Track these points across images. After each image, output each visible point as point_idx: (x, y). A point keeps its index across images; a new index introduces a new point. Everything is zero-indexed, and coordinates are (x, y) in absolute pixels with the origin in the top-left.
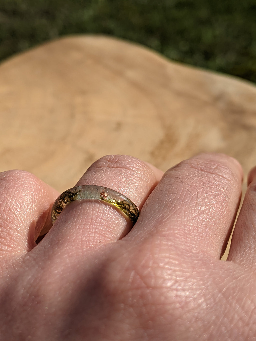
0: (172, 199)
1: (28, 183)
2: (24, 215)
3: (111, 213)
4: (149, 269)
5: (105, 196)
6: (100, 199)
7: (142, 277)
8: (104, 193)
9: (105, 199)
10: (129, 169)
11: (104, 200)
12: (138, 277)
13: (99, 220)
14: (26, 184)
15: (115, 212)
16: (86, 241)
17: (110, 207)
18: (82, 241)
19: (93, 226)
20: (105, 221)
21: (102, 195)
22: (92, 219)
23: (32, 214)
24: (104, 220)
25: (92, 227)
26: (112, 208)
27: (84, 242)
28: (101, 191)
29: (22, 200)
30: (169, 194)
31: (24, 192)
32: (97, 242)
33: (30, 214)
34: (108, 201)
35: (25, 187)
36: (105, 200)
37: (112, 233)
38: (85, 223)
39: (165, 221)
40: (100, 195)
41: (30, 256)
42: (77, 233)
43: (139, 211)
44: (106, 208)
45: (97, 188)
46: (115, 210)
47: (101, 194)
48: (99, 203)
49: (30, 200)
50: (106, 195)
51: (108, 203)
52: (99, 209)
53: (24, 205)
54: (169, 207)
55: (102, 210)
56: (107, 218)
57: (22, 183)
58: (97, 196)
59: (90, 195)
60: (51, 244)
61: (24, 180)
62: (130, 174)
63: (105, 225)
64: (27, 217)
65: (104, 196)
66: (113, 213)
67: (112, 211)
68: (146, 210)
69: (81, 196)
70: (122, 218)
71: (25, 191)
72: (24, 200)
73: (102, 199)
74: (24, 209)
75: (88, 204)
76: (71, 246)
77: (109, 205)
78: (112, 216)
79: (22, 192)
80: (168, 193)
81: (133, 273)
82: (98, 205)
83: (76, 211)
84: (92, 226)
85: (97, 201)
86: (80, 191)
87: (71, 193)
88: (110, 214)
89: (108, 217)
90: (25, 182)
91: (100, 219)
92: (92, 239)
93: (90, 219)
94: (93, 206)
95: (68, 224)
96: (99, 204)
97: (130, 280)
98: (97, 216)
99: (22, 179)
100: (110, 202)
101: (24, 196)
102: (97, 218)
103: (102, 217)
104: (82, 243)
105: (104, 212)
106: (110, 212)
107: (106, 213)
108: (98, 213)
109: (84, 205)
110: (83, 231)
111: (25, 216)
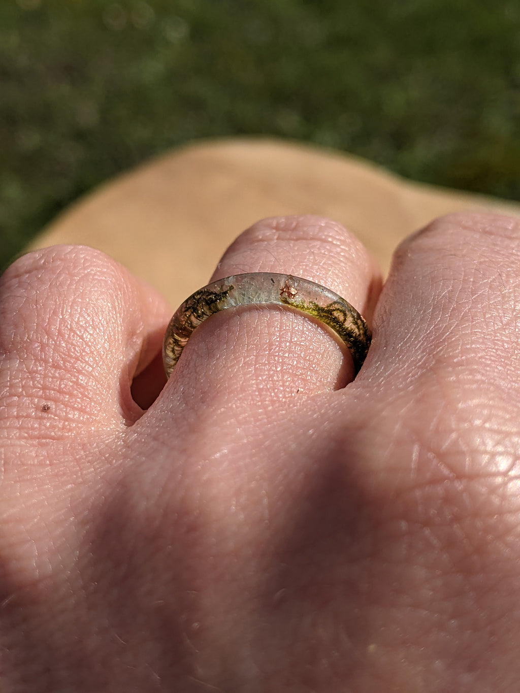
0: (446, 293)
1: (99, 271)
2: (104, 343)
3: (308, 330)
4: (454, 435)
5: (292, 295)
6: (281, 303)
7: (441, 456)
8: (288, 287)
9: (292, 300)
10: (325, 241)
11: (289, 304)
12: (430, 455)
13: (285, 345)
14: (95, 274)
15: (316, 329)
16: (268, 390)
17: (305, 318)
18: (260, 390)
19: (276, 358)
20: (299, 348)
21: (285, 292)
22: (271, 345)
23: (118, 340)
24: (296, 344)
25: (275, 360)
26: (309, 320)
27: (264, 393)
28: (282, 285)
29: (93, 308)
30: (436, 282)
31: (95, 291)
32: (291, 392)
33: (115, 339)
34: (297, 306)
35: (93, 279)
36: (292, 304)
37: (316, 372)
38: (257, 353)
39: (449, 338)
40: (282, 293)
41: (140, 434)
42: (245, 374)
43: (366, 324)
44: (296, 321)
45: (273, 278)
46: (315, 326)
47: (282, 290)
48: (280, 310)
49: (111, 309)
50: (293, 291)
51: (299, 309)
52: (281, 323)
53: (100, 320)
54: (445, 309)
55: (288, 325)
56: (302, 341)
57: (84, 273)
58: (273, 296)
59: (257, 294)
60: (186, 404)
61: (89, 266)
62: (330, 251)
63: (299, 356)
64: (110, 346)
65: (290, 294)
66: (313, 331)
67: (310, 327)
68: (388, 324)
69: (235, 299)
70: (331, 341)
71: (96, 289)
72: (98, 309)
73: (286, 302)
74: (101, 328)
75: (255, 314)
76: (239, 402)
77: (301, 315)
78: (312, 339)
79: (90, 292)
80: (432, 281)
81: (416, 449)
82: (277, 315)
83: (229, 330)
84: (274, 358)
85: (274, 307)
86: (231, 288)
87: (212, 293)
88: (307, 333)
89: (303, 339)
90: (92, 270)
91: (288, 344)
92: (281, 386)
93: (266, 344)
94: (266, 317)
95: (218, 359)
96: (280, 312)
97: (413, 466)
98: (280, 337)
99: (84, 263)
100: (302, 308)
101: (97, 300)
102: (280, 342)
103: (291, 339)
104: (260, 395)
105: (293, 328)
106: (305, 329)
107: (297, 331)
108: (280, 331)
109: (246, 317)
110: (256, 369)
111: (106, 345)
